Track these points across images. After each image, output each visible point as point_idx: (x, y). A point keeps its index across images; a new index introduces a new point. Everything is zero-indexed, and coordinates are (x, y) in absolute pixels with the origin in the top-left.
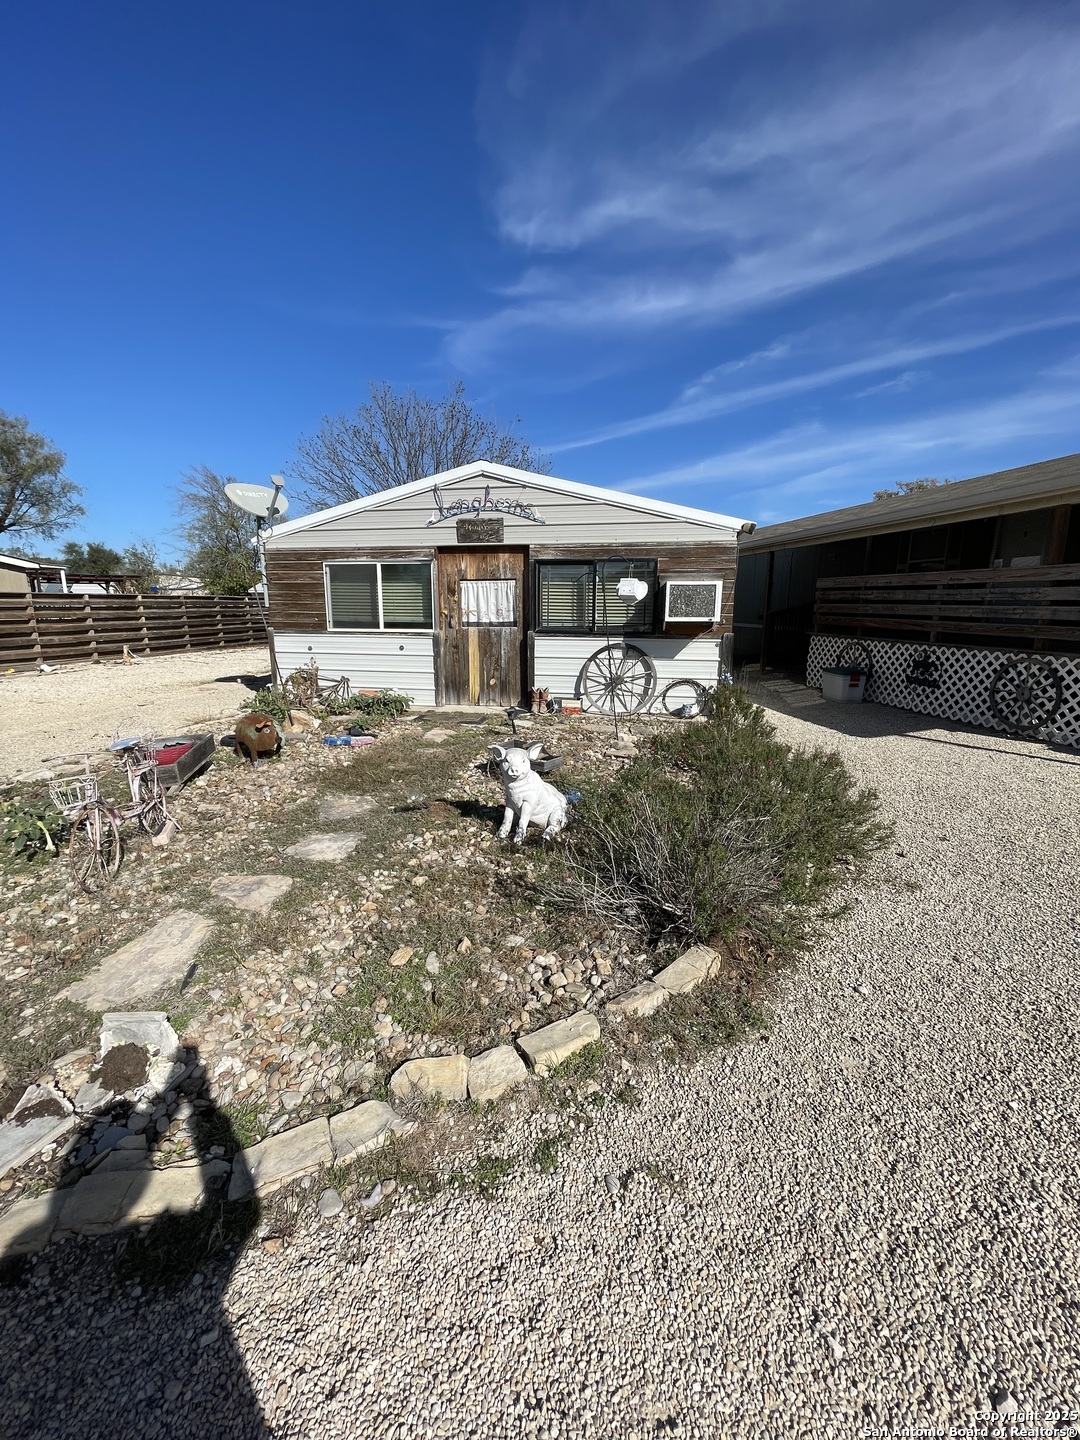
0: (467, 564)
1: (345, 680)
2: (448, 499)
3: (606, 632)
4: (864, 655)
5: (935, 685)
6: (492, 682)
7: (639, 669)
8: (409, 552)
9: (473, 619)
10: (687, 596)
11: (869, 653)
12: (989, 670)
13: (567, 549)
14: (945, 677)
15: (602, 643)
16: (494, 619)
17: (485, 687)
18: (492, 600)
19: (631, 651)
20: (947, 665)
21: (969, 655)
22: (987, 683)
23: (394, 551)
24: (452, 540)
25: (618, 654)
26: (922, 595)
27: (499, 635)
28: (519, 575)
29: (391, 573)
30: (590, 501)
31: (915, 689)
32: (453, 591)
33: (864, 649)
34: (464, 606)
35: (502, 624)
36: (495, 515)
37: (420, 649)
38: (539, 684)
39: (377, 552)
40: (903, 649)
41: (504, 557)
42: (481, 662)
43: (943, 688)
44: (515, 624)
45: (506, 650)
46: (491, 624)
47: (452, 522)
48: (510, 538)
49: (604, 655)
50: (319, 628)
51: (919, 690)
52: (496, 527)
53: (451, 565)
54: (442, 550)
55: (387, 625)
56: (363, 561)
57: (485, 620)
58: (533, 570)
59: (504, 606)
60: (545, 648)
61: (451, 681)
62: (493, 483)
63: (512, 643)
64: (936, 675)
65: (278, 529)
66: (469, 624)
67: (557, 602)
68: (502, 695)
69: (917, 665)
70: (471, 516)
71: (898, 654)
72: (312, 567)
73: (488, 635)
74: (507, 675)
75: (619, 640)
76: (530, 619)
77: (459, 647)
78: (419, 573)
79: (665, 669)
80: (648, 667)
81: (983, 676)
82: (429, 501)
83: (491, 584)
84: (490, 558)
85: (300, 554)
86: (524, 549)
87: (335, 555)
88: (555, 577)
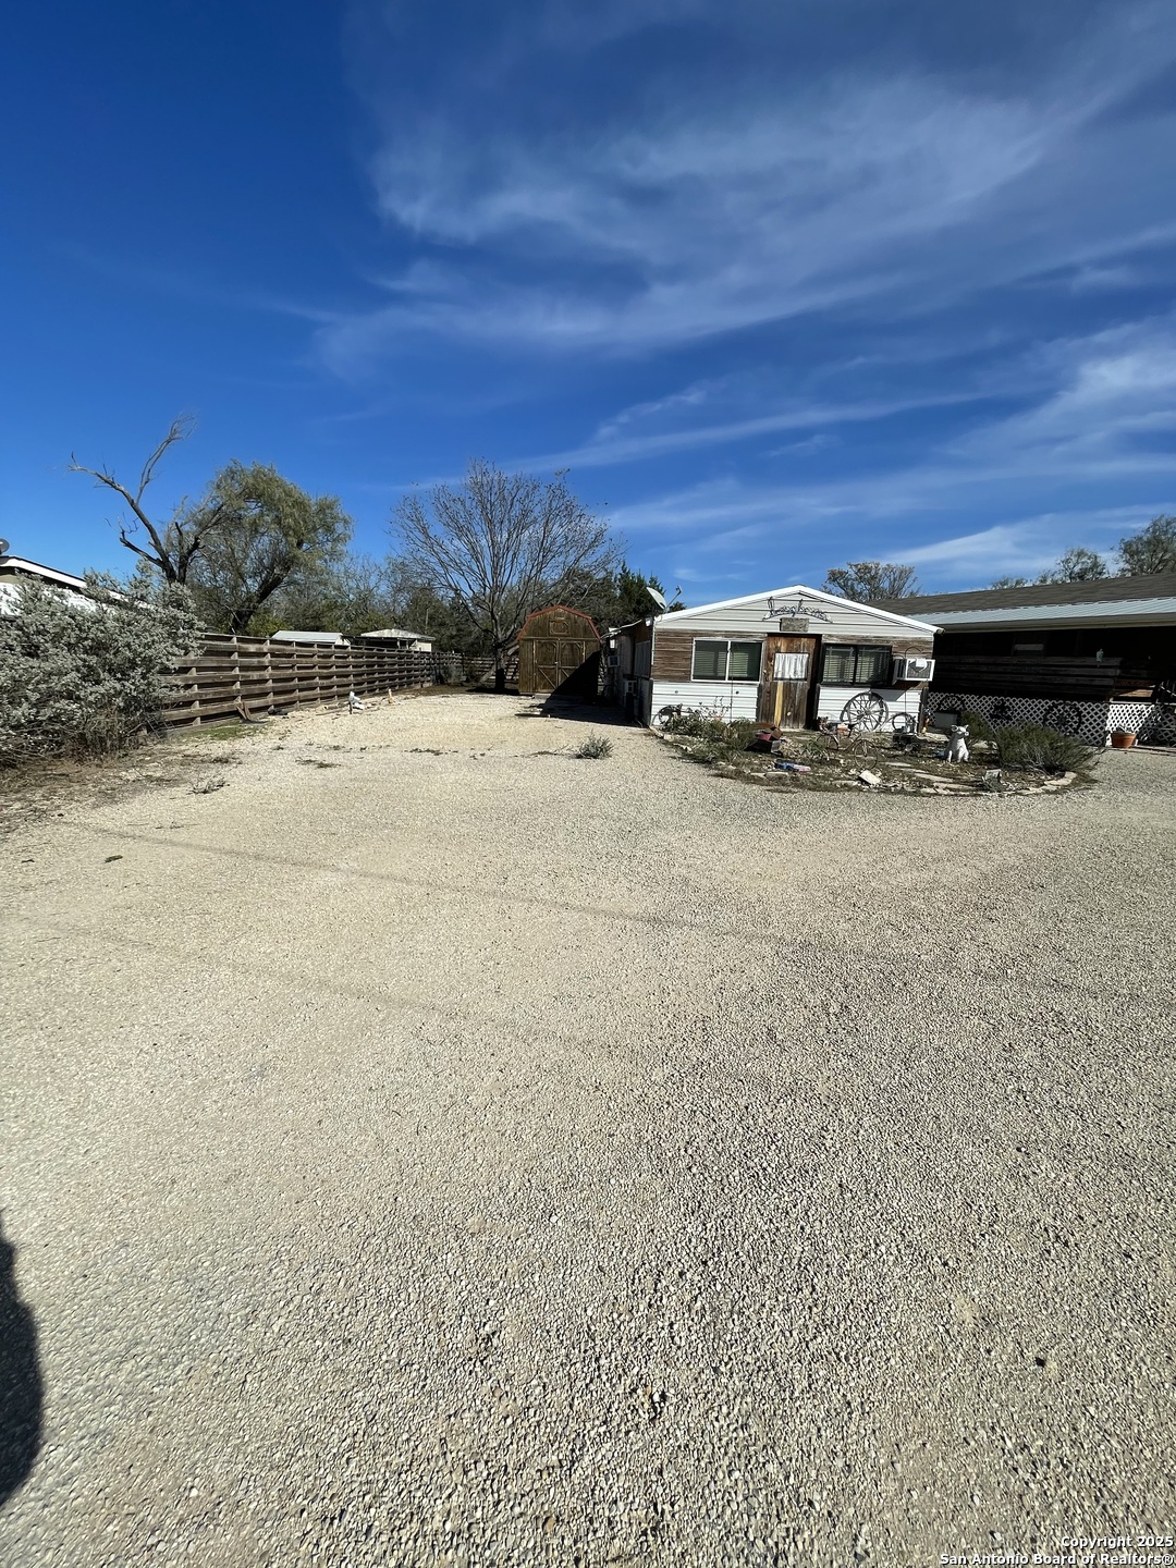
0: (782, 644)
1: (698, 712)
2: (777, 606)
3: (861, 685)
4: (959, 702)
5: (1009, 718)
6: (789, 714)
7: (877, 707)
8: (748, 634)
9: (779, 676)
10: (915, 667)
11: (962, 703)
12: (1042, 709)
13: (843, 638)
14: (1015, 714)
15: (858, 691)
16: (793, 677)
17: (784, 717)
18: (793, 666)
19: (874, 697)
20: (1016, 707)
21: (1030, 702)
22: (1041, 716)
23: (740, 634)
24: (777, 630)
25: (867, 698)
26: (1000, 669)
27: (796, 685)
28: (812, 650)
29: (737, 647)
30: (858, 612)
31: (995, 721)
32: (771, 658)
33: (959, 699)
34: (776, 668)
35: (798, 679)
36: (804, 617)
37: (750, 693)
38: (820, 714)
39: (728, 634)
40: (987, 699)
41: (804, 640)
42: (783, 702)
43: (1014, 720)
44: (805, 679)
45: (800, 695)
46: (791, 679)
47: (777, 619)
48: (811, 631)
49: (858, 698)
50: (684, 679)
51: (999, 721)
52: (803, 623)
53: (773, 644)
54: (769, 634)
55: (730, 679)
56: (719, 639)
57: (787, 677)
58: (820, 650)
59: (799, 669)
60: (825, 694)
61: (765, 713)
62: (805, 598)
63: (802, 690)
64: (1009, 713)
65: (666, 616)
66: (776, 679)
67: (831, 666)
68: (794, 722)
69: (997, 708)
70: (789, 616)
71: (984, 702)
72: (684, 641)
73: (789, 685)
74: (798, 710)
75: (867, 690)
76: (816, 676)
77: (772, 693)
78: (755, 648)
79: (893, 707)
80: (881, 705)
81: (1038, 712)
82: (766, 606)
83: (793, 656)
84: (796, 640)
85: (678, 633)
86: (818, 637)
87: (701, 635)
88: (834, 653)
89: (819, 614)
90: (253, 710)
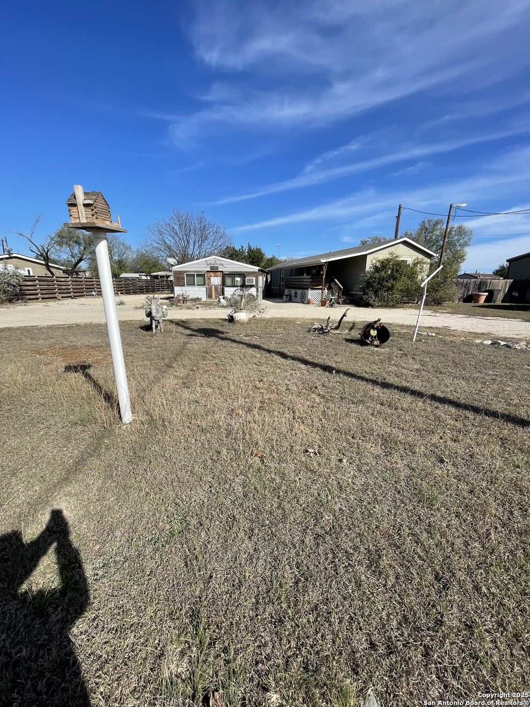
0: (212, 274)
1: (189, 296)
2: (208, 263)
3: (237, 286)
6: (217, 296)
8: (201, 272)
10: (249, 280)
13: (230, 272)
15: (236, 288)
18: (217, 281)
19: (241, 290)
21: (299, 291)
23: (198, 272)
24: (209, 270)
25: (239, 290)
26: (296, 280)
27: (218, 287)
28: (222, 276)
29: (198, 275)
30: (233, 264)
32: (209, 279)
34: (211, 282)
35: (219, 285)
36: (217, 266)
37: (203, 289)
38: (225, 296)
39: (195, 272)
41: (219, 273)
42: (215, 292)
44: (221, 285)
45: (219, 290)
46: (216, 285)
47: (209, 266)
48: (220, 270)
49: (237, 290)
50: (184, 285)
51: (295, 298)
52: (217, 268)
53: (209, 274)
54: (207, 271)
55: (197, 285)
56: (192, 273)
58: (224, 276)
59: (219, 282)
60: (226, 289)
61: (209, 296)
62: (216, 260)
63: (220, 288)
64: (297, 295)
65: (176, 267)
66: (212, 285)
67: (228, 281)
69: (295, 293)
70: (213, 265)
72: (182, 274)
73: (216, 287)
75: (239, 288)
76: (224, 284)
77: (211, 289)
78: (203, 275)
80: (243, 292)
82: (205, 263)
83: (216, 278)
84: (216, 273)
85: (180, 272)
86: (222, 272)
87: (187, 272)
88: (228, 277)
89: (222, 265)
90: (62, 297)
